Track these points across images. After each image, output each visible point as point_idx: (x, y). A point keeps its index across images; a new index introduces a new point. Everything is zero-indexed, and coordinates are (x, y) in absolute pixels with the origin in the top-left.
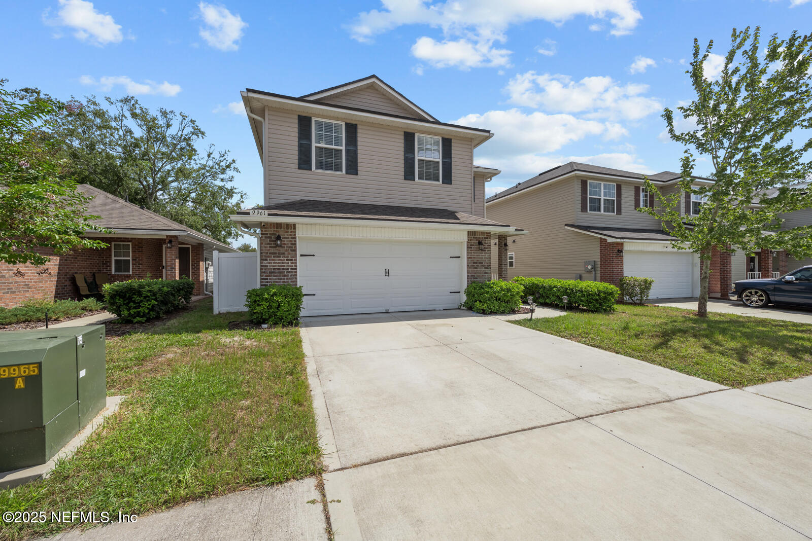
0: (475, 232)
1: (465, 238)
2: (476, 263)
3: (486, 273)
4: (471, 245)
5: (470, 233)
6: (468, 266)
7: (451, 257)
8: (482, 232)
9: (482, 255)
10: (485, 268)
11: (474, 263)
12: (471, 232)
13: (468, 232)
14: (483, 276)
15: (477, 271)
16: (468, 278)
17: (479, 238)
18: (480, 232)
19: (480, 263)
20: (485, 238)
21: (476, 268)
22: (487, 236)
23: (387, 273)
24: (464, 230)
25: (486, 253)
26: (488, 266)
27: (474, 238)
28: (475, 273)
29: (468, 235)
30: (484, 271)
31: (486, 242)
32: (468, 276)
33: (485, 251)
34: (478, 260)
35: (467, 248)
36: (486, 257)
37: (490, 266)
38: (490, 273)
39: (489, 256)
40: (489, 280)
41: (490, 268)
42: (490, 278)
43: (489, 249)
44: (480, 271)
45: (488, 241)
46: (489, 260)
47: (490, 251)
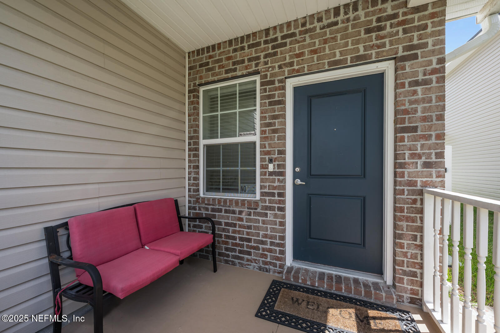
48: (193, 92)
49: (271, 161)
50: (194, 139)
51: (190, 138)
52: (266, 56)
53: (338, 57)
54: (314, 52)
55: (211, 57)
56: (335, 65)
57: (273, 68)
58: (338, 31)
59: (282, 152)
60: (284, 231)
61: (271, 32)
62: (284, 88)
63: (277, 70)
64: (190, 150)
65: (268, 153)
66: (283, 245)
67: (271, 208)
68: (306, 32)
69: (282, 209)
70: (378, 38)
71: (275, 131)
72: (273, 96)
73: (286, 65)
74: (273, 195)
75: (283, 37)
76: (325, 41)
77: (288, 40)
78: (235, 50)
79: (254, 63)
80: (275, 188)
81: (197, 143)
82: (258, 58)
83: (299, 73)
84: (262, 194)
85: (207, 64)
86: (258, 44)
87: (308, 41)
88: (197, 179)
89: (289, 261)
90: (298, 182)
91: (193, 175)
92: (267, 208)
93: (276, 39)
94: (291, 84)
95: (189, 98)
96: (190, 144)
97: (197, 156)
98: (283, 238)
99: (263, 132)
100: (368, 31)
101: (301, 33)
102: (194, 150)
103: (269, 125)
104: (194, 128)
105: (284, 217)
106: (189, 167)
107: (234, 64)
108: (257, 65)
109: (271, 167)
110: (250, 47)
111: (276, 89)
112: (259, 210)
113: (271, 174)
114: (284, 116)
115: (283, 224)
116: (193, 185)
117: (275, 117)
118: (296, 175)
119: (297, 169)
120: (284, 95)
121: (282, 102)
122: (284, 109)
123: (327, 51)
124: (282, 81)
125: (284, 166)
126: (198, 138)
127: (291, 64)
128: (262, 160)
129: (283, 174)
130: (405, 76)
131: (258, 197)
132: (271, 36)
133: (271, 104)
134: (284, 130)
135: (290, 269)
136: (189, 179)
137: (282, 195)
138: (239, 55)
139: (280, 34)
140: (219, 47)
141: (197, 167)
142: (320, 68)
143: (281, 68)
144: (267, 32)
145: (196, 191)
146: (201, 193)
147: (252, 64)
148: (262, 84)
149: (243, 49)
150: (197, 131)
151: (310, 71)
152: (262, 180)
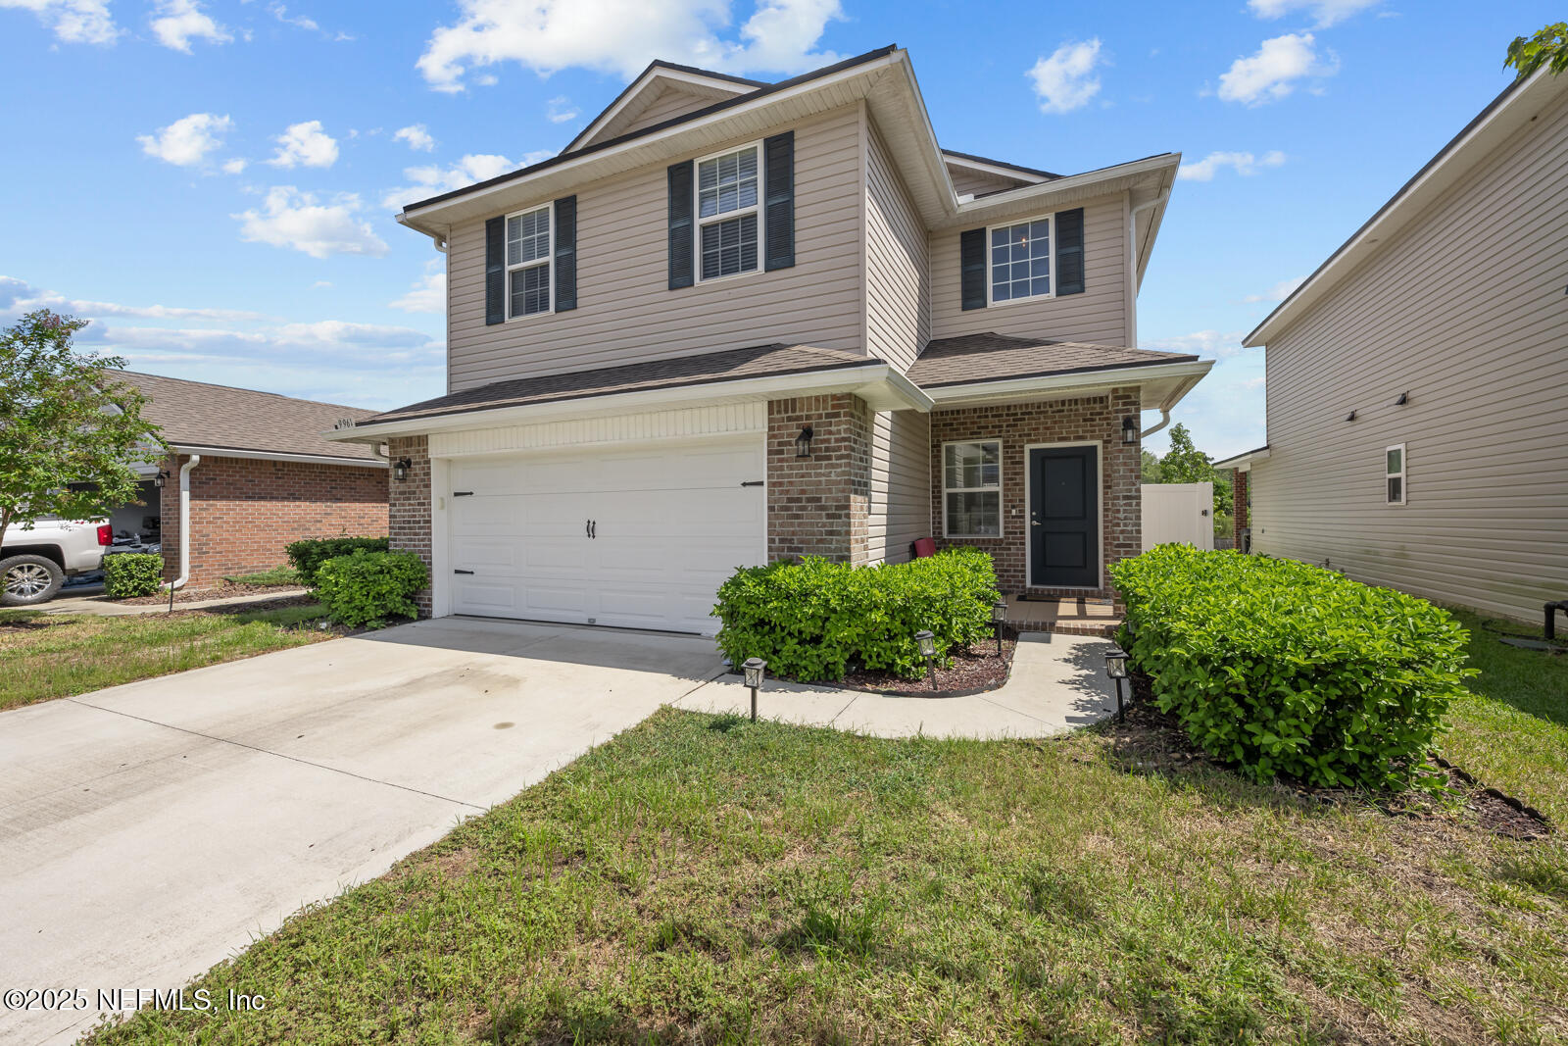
0: (794, 400)
1: (757, 422)
2: (799, 500)
3: (831, 533)
4: (780, 444)
5: (774, 406)
6: (771, 509)
7: (744, 484)
8: (817, 398)
9: (818, 475)
10: (829, 516)
11: (790, 500)
12: (779, 401)
13: (770, 403)
14: (820, 541)
15: (799, 525)
16: (770, 549)
17: (808, 417)
18: (809, 398)
19: (809, 500)
20: (828, 416)
21: (797, 517)
22: (833, 407)
23: (591, 530)
24: (753, 398)
25: (833, 466)
26: (838, 508)
27: (789, 419)
28: (793, 533)
29: (770, 412)
30: (824, 525)
31: (833, 428)
32: (771, 541)
33: (829, 458)
34: (803, 492)
35: (770, 452)
36: (833, 477)
37: (848, 507)
38: (848, 533)
39: (844, 473)
40: (844, 557)
41: (848, 516)
42: (848, 549)
43: (843, 452)
44: (812, 524)
45: (838, 424)
46: (843, 491)
47: (848, 456)
48: (936, 446)
49: (1013, 507)
50: (937, 488)
51: (934, 487)
52: (1007, 426)
53: (1064, 435)
54: (1047, 428)
55: (955, 419)
56: (1061, 439)
57: (1015, 436)
58: (1064, 417)
59: (1022, 501)
60: (1024, 560)
61: (1012, 408)
62: (1023, 452)
63: (1017, 438)
64: (933, 497)
65: (1011, 501)
66: (1024, 571)
67: (1015, 544)
68: (1041, 413)
69: (1023, 544)
70: (1091, 426)
71: (1016, 484)
72: (1015, 457)
73: (1025, 435)
74: (1016, 533)
75: (1022, 414)
76: (1055, 422)
77: (1026, 417)
78: (979, 417)
79: (997, 430)
80: (1016, 528)
81: (940, 492)
82: (1001, 426)
83: (1035, 441)
84: (1006, 533)
85: (952, 424)
86: (1001, 415)
87: (1042, 420)
88: (940, 523)
89: (1028, 584)
90: (1035, 523)
91: (937, 520)
92: (1010, 544)
93: (1016, 414)
94: (1028, 448)
95: (932, 451)
96: (933, 492)
97: (940, 502)
98: (1024, 566)
99: (1005, 485)
100: (1085, 420)
101: (1037, 413)
102: (937, 497)
103: (1012, 479)
104: (937, 477)
105: (1024, 549)
106: (933, 512)
107: (979, 428)
108: (1000, 432)
109: (1014, 512)
110: (993, 416)
111: (1016, 452)
112: (1003, 546)
113: (1013, 517)
114: (1023, 473)
115: (1024, 555)
116: (938, 528)
117: (1016, 474)
118: (1033, 518)
119: (1034, 514)
120: (1023, 457)
121: (1022, 463)
122: (1023, 468)
123: (1057, 430)
124: (1022, 447)
125: (1023, 511)
126: (940, 487)
127: (1029, 435)
128: (1005, 506)
129: (1023, 517)
130: (1110, 453)
131: (1002, 536)
132: (1012, 411)
133: (1012, 463)
134: (1023, 484)
135: (1030, 589)
136: (934, 523)
137: (1023, 533)
138: (983, 422)
139: (1019, 411)
140: (964, 411)
141: (940, 513)
142: (1051, 440)
143: (1020, 436)
144: (1009, 407)
145: (940, 533)
146: (945, 535)
147: (996, 431)
148: (1005, 447)
149: (987, 417)
150: (940, 482)
151: (1044, 441)
152: (1005, 522)
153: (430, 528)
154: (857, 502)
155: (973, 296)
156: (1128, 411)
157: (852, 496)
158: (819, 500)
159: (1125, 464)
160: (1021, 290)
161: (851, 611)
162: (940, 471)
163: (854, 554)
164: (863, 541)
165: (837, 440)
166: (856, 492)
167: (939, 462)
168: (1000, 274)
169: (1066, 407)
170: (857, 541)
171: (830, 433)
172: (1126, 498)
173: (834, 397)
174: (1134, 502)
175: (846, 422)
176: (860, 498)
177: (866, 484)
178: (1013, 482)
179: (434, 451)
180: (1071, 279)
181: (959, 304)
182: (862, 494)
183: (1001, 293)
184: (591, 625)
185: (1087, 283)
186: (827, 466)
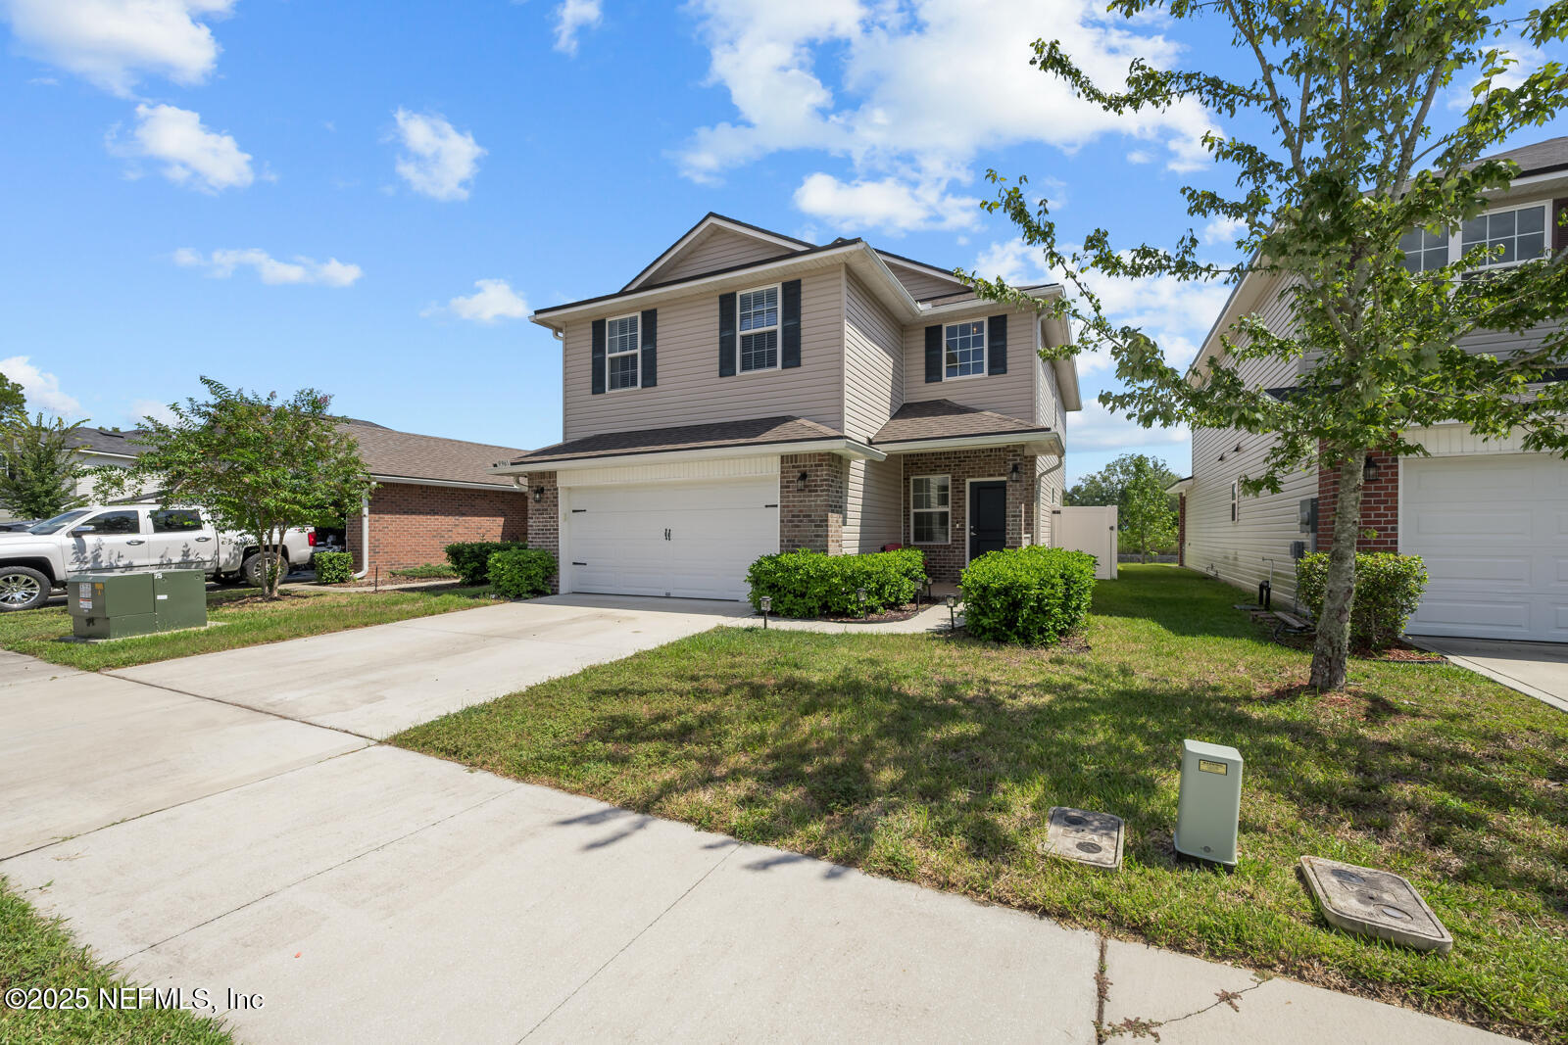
0: (796, 456)
1: (774, 468)
2: (799, 516)
3: (817, 536)
4: (787, 482)
5: (784, 458)
6: (782, 521)
7: (767, 506)
8: (810, 455)
9: (809, 501)
10: (816, 526)
11: (793, 516)
12: (787, 456)
13: (782, 457)
14: (811, 541)
15: (799, 531)
16: (781, 546)
17: (805, 466)
18: (805, 455)
19: (804, 516)
20: (816, 465)
21: (798, 526)
22: (820, 460)
23: (668, 535)
24: (773, 455)
25: (818, 496)
26: (821, 521)
27: (794, 467)
28: (796, 536)
29: (782, 462)
30: (813, 531)
31: (820, 473)
32: (782, 541)
33: (817, 491)
34: (801, 511)
35: (782, 487)
36: (819, 502)
37: (827, 521)
38: (827, 536)
39: (825, 500)
40: (826, 551)
41: (827, 526)
42: (827, 546)
43: (825, 487)
44: (806, 531)
45: (822, 470)
46: (825, 511)
47: (828, 490)
48: (907, 479)
49: (958, 522)
50: (907, 509)
51: (904, 508)
52: (954, 465)
53: (990, 473)
54: (980, 468)
55: (919, 460)
56: (989, 475)
57: (959, 473)
58: (992, 460)
59: (964, 518)
60: (964, 560)
61: (958, 454)
62: (964, 484)
63: (961, 474)
64: (904, 516)
65: (956, 518)
67: (958, 548)
68: (976, 457)
69: (964, 548)
71: (960, 507)
72: (959, 488)
73: (966, 472)
74: (959, 541)
75: (964, 457)
76: (986, 464)
77: (967, 460)
78: (936, 460)
80: (959, 537)
81: (909, 512)
82: (950, 466)
83: (973, 477)
84: (952, 541)
85: (917, 464)
86: (950, 459)
87: (978, 462)
88: (908, 533)
90: (973, 534)
91: (906, 532)
92: (955, 548)
93: (960, 458)
94: (968, 481)
95: (903, 483)
96: (904, 512)
97: (909, 519)
98: (964, 563)
99: (952, 507)
100: (1005, 463)
101: (974, 457)
102: (907, 516)
103: (956, 503)
104: (907, 501)
105: (964, 552)
106: (904, 526)
107: (934, 466)
108: (949, 469)
109: (958, 526)
110: (945, 458)
111: (961, 484)
112: (951, 550)
113: (958, 529)
114: (965, 499)
115: (964, 556)
116: (907, 536)
117: (960, 499)
118: (971, 530)
119: (973, 527)
120: (965, 488)
121: (964, 492)
122: (965, 495)
123: (987, 469)
124: (965, 480)
125: (964, 526)
126: (909, 508)
127: (969, 472)
128: (952, 522)
129: (964, 529)
131: (950, 542)
132: (957, 456)
133: (958, 492)
134: (965, 506)
136: (904, 534)
137: (964, 540)
138: (938, 462)
139: (962, 455)
140: (925, 454)
141: (909, 526)
142: (983, 476)
143: (963, 473)
144: (955, 452)
145: (909, 541)
146: (912, 542)
147: (946, 469)
148: (952, 480)
149: (941, 459)
150: (909, 504)
151: (979, 477)
152: (952, 533)
153: (558, 533)
154: (834, 518)
155: (933, 374)
156: (1016, 460)
157: (830, 514)
158: (810, 516)
159: (1013, 494)
160: (965, 370)
161: (822, 578)
162: (909, 497)
163: (830, 549)
164: (837, 541)
165: (821, 481)
166: (833, 512)
167: (909, 490)
168: (951, 358)
169: (993, 453)
170: (833, 541)
171: (817, 476)
172: (1013, 516)
173: (820, 454)
174: (1018, 519)
175: (826, 470)
176: (835, 515)
177: (841, 507)
178: (958, 506)
179: (561, 482)
180: (998, 365)
181: (923, 378)
182: (837, 512)
183: (951, 372)
184: (668, 597)
185: (1009, 367)
186: (815, 496)
